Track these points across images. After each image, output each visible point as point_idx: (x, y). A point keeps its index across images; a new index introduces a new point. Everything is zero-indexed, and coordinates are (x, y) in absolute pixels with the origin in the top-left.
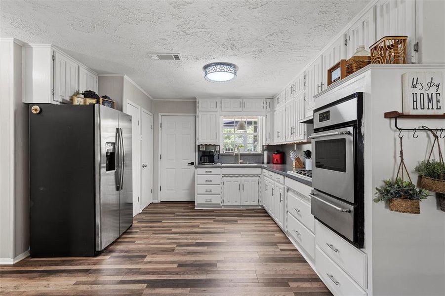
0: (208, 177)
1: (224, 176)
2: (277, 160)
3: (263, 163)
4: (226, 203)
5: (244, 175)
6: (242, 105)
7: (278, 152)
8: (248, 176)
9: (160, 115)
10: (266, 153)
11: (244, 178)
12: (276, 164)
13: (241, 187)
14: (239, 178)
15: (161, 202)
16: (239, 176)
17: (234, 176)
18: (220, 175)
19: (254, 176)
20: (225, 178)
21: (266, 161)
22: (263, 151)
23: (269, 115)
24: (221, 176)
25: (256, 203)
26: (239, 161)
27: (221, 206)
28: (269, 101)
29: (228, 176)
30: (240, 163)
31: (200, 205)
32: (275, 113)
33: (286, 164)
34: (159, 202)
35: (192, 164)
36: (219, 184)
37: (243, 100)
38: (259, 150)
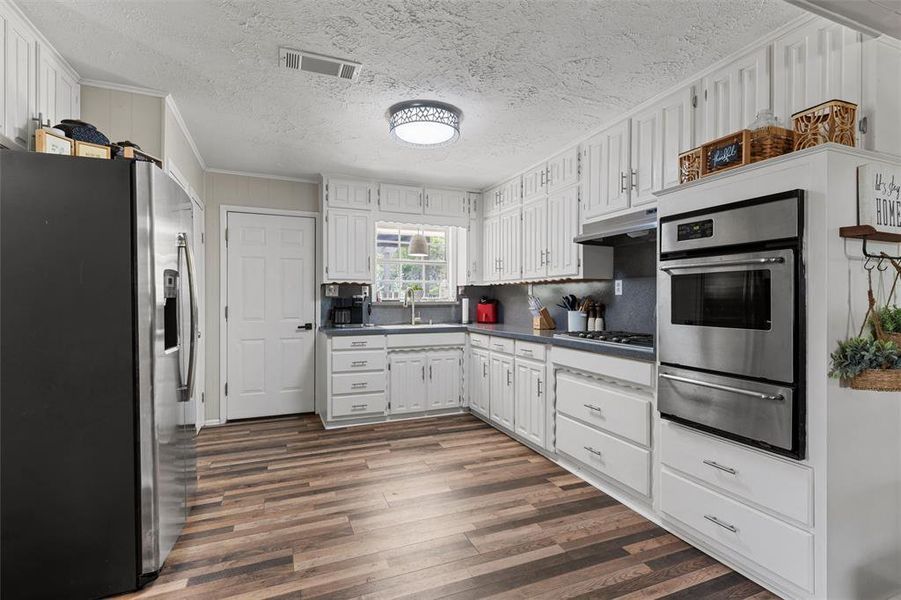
0: (359, 355)
1: (393, 351)
2: (486, 316)
3: (460, 322)
4: (396, 410)
5: (432, 348)
6: (424, 201)
7: (489, 301)
8: (442, 348)
9: (224, 209)
10: (465, 302)
11: (431, 354)
12: (485, 323)
13: (426, 373)
14: (422, 355)
15: (229, 421)
16: (423, 349)
17: (413, 350)
18: (382, 349)
19: (451, 348)
20: (393, 356)
21: (465, 318)
22: (459, 298)
23: (473, 225)
24: (385, 352)
25: (455, 404)
26: (414, 319)
27: (384, 418)
28: (473, 197)
29: (402, 350)
30: (417, 323)
31: (339, 419)
32: (488, 223)
33: (502, 322)
34: (223, 422)
35: (308, 327)
36: (382, 370)
37: (424, 190)
38: (450, 296)
